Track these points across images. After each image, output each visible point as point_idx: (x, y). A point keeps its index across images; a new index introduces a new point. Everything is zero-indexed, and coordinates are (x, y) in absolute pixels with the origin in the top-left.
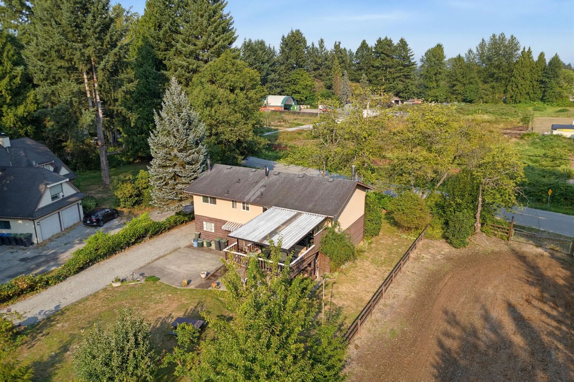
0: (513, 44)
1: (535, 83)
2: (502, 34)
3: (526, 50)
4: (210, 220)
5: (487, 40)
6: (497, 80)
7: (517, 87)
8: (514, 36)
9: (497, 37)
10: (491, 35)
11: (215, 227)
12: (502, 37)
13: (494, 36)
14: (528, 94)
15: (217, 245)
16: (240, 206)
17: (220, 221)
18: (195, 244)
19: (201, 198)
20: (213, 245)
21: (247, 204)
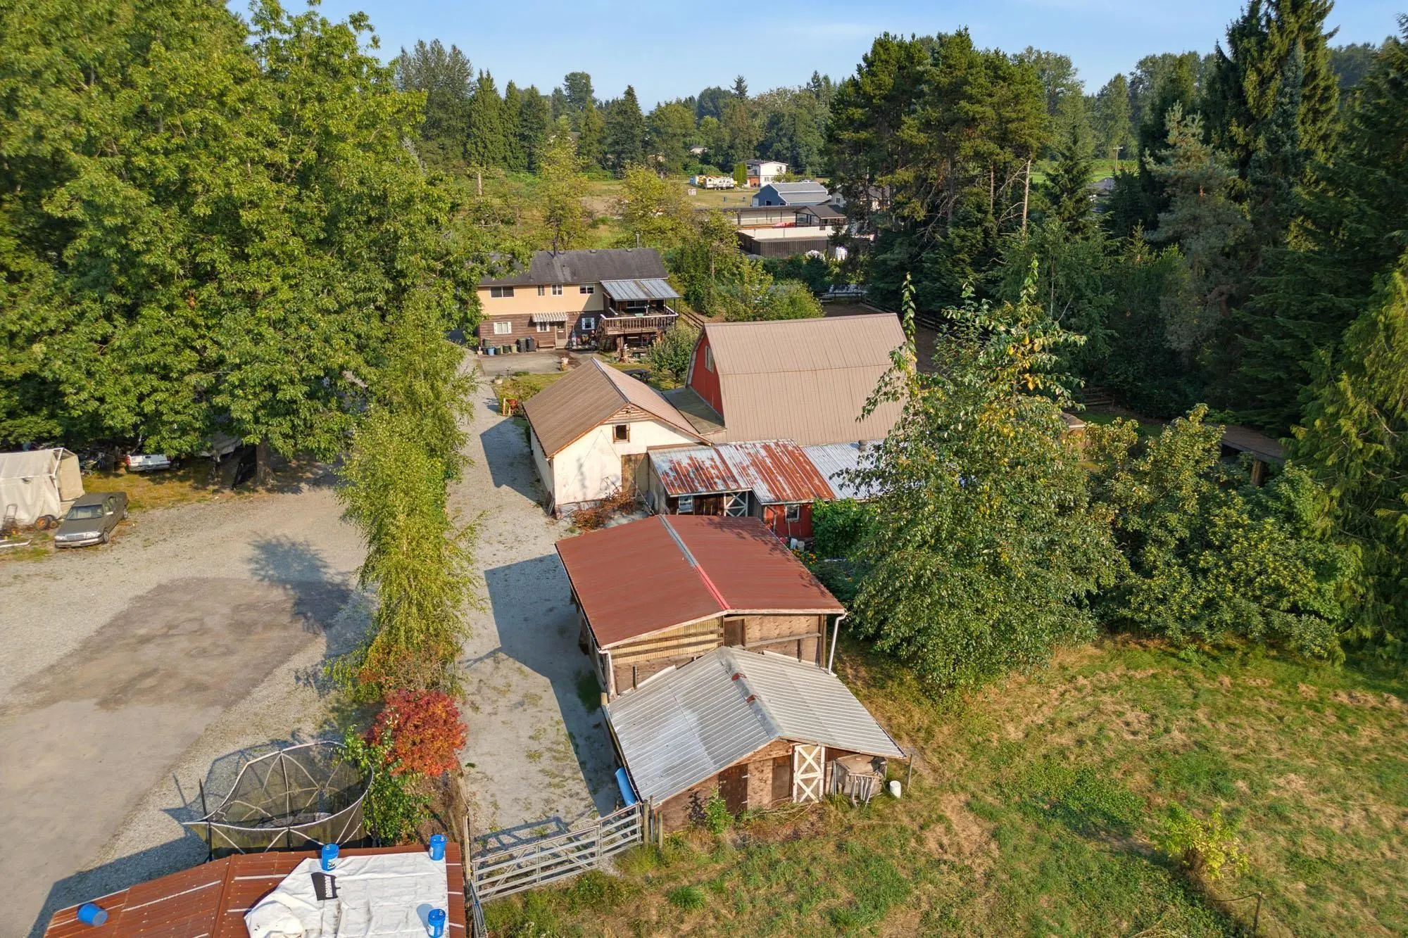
0: (459, 65)
1: (512, 139)
2: (436, 42)
3: (485, 75)
4: (503, 319)
5: (411, 52)
6: (449, 132)
7: (485, 147)
8: (458, 47)
9: (428, 48)
10: (416, 43)
11: (513, 326)
12: (437, 50)
13: (421, 44)
14: (505, 158)
15: (523, 346)
16: (549, 290)
17: (520, 316)
18: (491, 352)
19: (489, 292)
20: (514, 348)
21: (560, 286)
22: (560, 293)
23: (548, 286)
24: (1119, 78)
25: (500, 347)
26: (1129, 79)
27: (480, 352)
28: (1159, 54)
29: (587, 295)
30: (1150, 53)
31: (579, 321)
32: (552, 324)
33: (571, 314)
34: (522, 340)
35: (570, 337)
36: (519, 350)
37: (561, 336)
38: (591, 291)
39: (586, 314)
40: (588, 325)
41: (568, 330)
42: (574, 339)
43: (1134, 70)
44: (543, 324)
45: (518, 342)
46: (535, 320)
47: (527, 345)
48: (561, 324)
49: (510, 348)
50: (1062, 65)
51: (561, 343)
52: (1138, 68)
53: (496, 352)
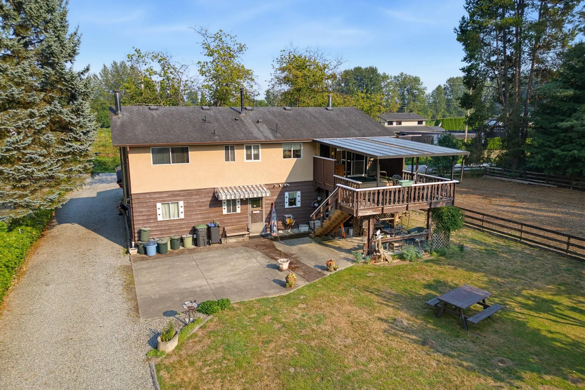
2: (123, 63)
4: (171, 196)
11: (186, 207)
12: (124, 66)
13: (115, 63)
15: (203, 236)
16: (241, 153)
17: (198, 192)
18: (152, 250)
19: (150, 156)
20: (189, 242)
21: (257, 148)
22: (257, 157)
23: (240, 145)
24: (439, 86)
25: (166, 240)
26: (443, 87)
27: (133, 251)
28: (455, 77)
29: (293, 161)
30: (452, 77)
31: (281, 195)
32: (244, 202)
33: (271, 187)
34: (202, 228)
35: (269, 219)
36: (195, 242)
37: (255, 219)
38: (297, 154)
39: (290, 186)
40: (292, 202)
41: (266, 209)
42: (274, 222)
43: (445, 84)
44: (232, 203)
45: (194, 231)
46: (223, 197)
47: (209, 236)
48: (256, 201)
49: (182, 240)
50: (416, 80)
51: (257, 228)
52: (447, 82)
53: (159, 249)
